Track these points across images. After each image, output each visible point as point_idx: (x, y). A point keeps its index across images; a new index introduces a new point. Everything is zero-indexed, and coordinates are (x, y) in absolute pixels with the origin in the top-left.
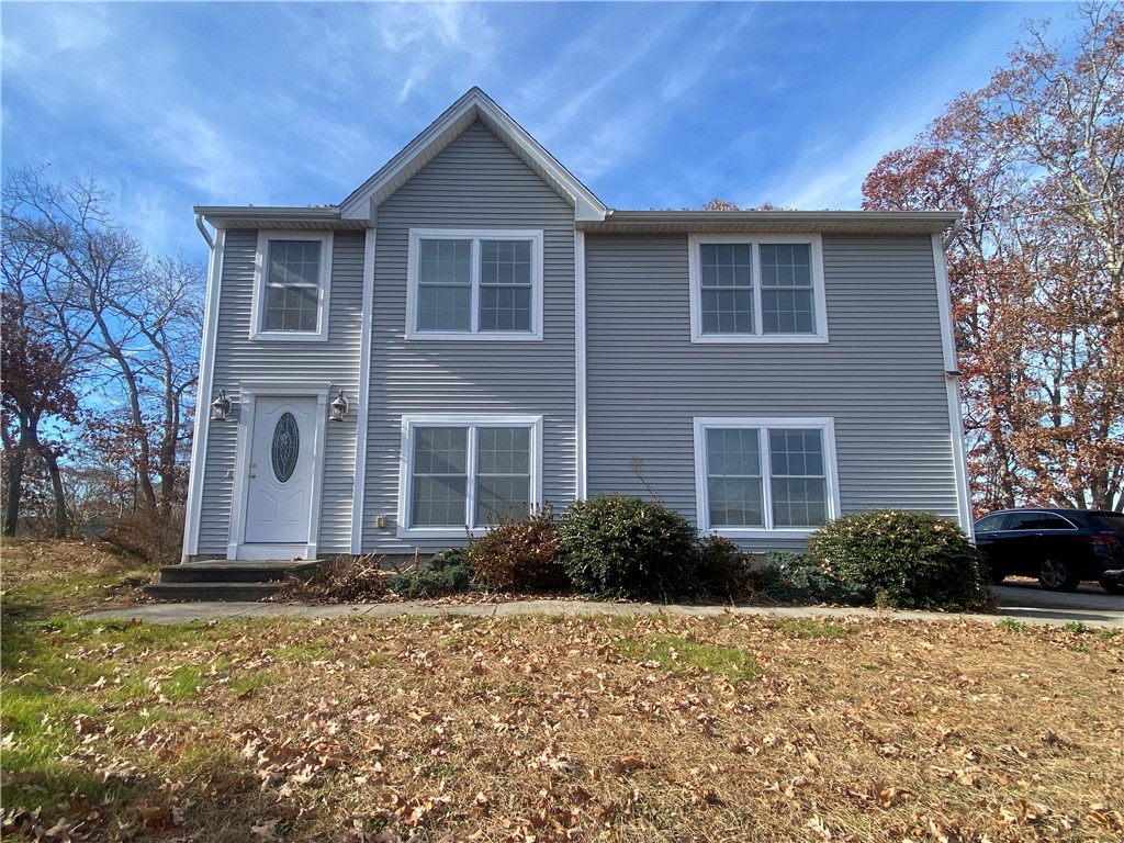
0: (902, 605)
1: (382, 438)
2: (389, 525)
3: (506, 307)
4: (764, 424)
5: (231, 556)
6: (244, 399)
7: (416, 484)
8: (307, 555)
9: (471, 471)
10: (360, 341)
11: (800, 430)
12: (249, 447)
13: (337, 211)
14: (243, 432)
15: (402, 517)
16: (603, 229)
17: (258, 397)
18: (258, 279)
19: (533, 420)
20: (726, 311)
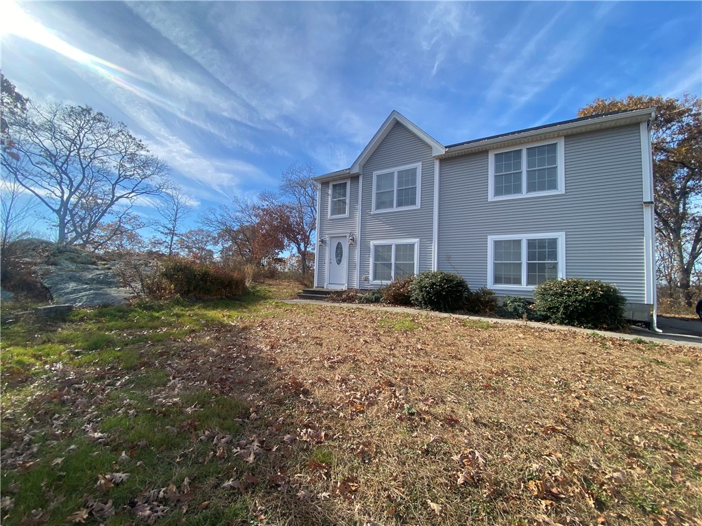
0: (561, 323)
1: (365, 249)
2: (367, 279)
3: (406, 197)
4: (524, 237)
5: (325, 288)
6: (327, 238)
7: (375, 265)
8: (344, 288)
9: (393, 261)
10: (358, 215)
11: (535, 240)
12: (329, 253)
13: (348, 171)
14: (327, 249)
15: (371, 278)
16: (444, 157)
17: (331, 237)
18: (330, 198)
19: (416, 241)
20: (507, 184)
